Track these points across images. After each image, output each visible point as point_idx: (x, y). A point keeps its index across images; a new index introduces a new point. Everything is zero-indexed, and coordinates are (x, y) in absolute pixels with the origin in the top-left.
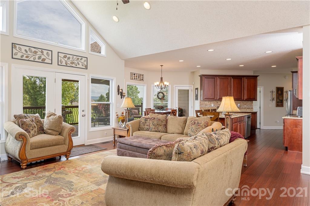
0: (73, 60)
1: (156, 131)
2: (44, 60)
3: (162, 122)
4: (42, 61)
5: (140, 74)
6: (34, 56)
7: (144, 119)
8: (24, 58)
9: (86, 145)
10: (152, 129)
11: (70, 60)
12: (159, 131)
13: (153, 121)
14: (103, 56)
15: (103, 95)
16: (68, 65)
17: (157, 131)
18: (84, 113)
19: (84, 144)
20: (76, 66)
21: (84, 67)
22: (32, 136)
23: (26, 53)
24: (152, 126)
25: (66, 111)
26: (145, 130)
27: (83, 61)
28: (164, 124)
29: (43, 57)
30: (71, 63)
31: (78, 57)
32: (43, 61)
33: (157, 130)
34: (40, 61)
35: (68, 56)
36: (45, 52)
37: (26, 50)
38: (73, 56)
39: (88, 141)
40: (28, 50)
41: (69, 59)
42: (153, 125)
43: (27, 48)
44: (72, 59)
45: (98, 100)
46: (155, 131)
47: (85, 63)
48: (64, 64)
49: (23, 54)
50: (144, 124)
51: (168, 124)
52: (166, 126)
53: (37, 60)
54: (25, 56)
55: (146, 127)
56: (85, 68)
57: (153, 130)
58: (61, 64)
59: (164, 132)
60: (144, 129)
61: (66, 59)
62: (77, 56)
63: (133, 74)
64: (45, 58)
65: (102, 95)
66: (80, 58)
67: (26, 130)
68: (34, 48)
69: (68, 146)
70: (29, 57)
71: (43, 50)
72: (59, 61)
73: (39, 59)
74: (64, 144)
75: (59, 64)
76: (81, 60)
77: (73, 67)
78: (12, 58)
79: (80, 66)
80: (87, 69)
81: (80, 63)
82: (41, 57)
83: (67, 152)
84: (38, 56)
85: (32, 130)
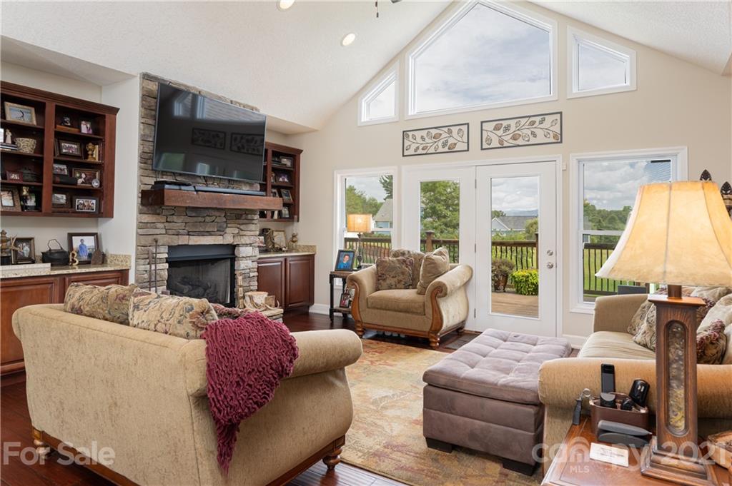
0: (518, 130)
1: (646, 346)
2: (453, 145)
4: (449, 149)
6: (436, 144)
8: (420, 151)
10: (640, 333)
11: (511, 131)
17: (649, 344)
18: (551, 259)
20: (528, 141)
23: (423, 142)
27: (547, 124)
29: (451, 141)
31: (532, 119)
32: (452, 150)
34: (446, 149)
35: (505, 123)
36: (455, 129)
37: (422, 137)
38: (518, 120)
39: (564, 335)
40: (425, 136)
41: (509, 130)
43: (424, 133)
44: (516, 127)
46: (644, 345)
47: (557, 128)
48: (495, 144)
49: (418, 145)
53: (441, 149)
54: (421, 147)
57: (639, 338)
58: (487, 147)
61: (500, 132)
62: (529, 117)
64: (456, 142)
66: (538, 119)
67: (380, 276)
68: (435, 128)
69: (430, 322)
70: (427, 147)
71: (451, 128)
72: (484, 140)
73: (443, 147)
74: (425, 315)
75: (484, 147)
76: (541, 122)
77: (519, 146)
78: (404, 156)
79: (541, 139)
80: (561, 142)
81: (539, 133)
82: (447, 141)
83: (429, 333)
84: (442, 141)
85: (393, 277)
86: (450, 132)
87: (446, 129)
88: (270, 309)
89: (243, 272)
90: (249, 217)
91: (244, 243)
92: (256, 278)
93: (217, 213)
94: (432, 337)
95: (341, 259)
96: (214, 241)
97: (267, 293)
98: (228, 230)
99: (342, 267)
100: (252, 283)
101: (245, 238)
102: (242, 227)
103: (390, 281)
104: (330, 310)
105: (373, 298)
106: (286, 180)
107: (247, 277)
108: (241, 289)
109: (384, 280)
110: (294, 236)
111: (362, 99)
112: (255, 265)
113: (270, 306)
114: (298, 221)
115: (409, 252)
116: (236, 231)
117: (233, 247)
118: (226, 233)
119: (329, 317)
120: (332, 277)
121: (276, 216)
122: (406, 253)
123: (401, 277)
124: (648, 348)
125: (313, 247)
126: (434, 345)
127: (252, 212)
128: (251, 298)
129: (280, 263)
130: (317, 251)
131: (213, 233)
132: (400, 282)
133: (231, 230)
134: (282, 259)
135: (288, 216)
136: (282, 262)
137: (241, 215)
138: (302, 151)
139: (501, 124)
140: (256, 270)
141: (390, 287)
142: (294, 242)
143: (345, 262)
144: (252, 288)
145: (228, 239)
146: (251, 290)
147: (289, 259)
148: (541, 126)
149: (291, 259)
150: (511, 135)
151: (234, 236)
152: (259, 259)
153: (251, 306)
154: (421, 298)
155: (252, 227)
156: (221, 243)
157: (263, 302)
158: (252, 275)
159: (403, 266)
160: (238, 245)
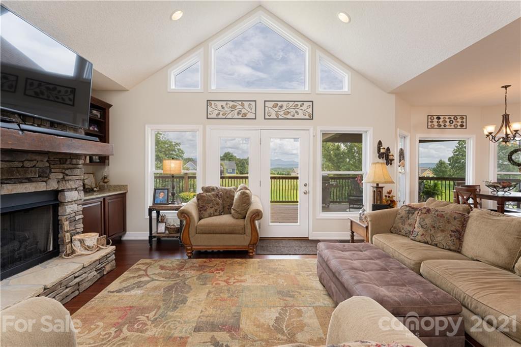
0: (288, 109)
1: (427, 243)
2: (245, 114)
3: (449, 222)
4: (242, 116)
5: (455, 116)
6: (232, 112)
7: (408, 208)
8: (220, 116)
9: (310, 239)
10: (417, 235)
11: (284, 109)
12: (436, 245)
13: (423, 216)
14: (345, 93)
15: (443, 160)
16: (279, 118)
17: (430, 242)
18: (306, 189)
19: (308, 238)
20: (293, 116)
21: (307, 117)
22: (208, 216)
23: (222, 110)
24: (418, 229)
25: (331, 183)
26: (402, 235)
27: (304, 107)
28: (453, 228)
29: (243, 111)
30: (284, 114)
31: (296, 103)
32: (244, 117)
33: (428, 239)
34: (240, 116)
35: (280, 104)
36: (246, 104)
37: (222, 106)
38: (288, 102)
39: (314, 233)
40: (225, 106)
41: (282, 108)
42: (422, 227)
43: (224, 103)
44: (287, 107)
45: (435, 168)
46: (425, 243)
47: (310, 110)
48: (274, 116)
49: (219, 112)
50: (404, 220)
51: (467, 230)
52: (459, 234)
53: (236, 116)
54: (221, 113)
55: (407, 228)
56: (309, 118)
57: (419, 238)
58: (269, 117)
59: (450, 250)
60: (403, 231)
61: (277, 109)
62: (295, 101)
63: (435, 117)
64: (247, 112)
65: (441, 161)
66: (300, 104)
67: (202, 208)
68: (232, 101)
69: (250, 238)
70: (226, 114)
71: (243, 102)
72: (266, 113)
73: (238, 114)
74: (245, 234)
75: (266, 118)
76: (301, 106)
77: (288, 119)
78: (207, 118)
79: (301, 116)
80: (312, 119)
81: (300, 112)
82: (241, 111)
83: (249, 246)
84: (237, 111)
85: (211, 207)
86: (243, 105)
87: (240, 103)
88: (102, 249)
89: (69, 216)
90: (74, 161)
91: (69, 187)
92: (82, 220)
93: (38, 158)
94: (251, 249)
95: (157, 195)
96: (36, 188)
97: (98, 234)
98: (52, 176)
99: (159, 202)
100: (77, 226)
101: (71, 183)
102: (67, 172)
103: (210, 211)
104: (149, 237)
105: (201, 225)
106: (96, 129)
107: (73, 221)
108: (68, 235)
109: (205, 210)
110: (105, 178)
111: (172, 70)
112: (81, 208)
113: (103, 245)
114: (109, 165)
115: (217, 188)
116: (61, 176)
117: (56, 193)
118: (49, 179)
119: (148, 242)
120: (150, 211)
121: (88, 161)
122: (215, 188)
123: (217, 207)
124: (429, 244)
125: (125, 187)
126: (251, 254)
127: (78, 156)
128: (82, 241)
129: (100, 203)
130: (129, 190)
131: (34, 179)
132: (216, 210)
133: (56, 176)
134: (102, 199)
135: (98, 161)
136: (101, 202)
137: (66, 160)
138: (112, 106)
139: (278, 104)
140: (81, 212)
141: (210, 216)
142: (106, 183)
143: (161, 198)
144: (78, 230)
145: (53, 185)
146: (78, 233)
147: (107, 198)
148: (301, 108)
149: (108, 198)
150: (283, 112)
151: (58, 182)
152: (84, 200)
153: (82, 249)
154: (241, 222)
155: (77, 171)
156: (45, 189)
157: (95, 243)
158: (77, 218)
159: (217, 199)
160: (63, 191)
